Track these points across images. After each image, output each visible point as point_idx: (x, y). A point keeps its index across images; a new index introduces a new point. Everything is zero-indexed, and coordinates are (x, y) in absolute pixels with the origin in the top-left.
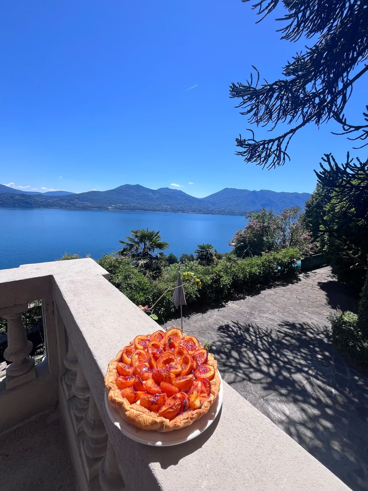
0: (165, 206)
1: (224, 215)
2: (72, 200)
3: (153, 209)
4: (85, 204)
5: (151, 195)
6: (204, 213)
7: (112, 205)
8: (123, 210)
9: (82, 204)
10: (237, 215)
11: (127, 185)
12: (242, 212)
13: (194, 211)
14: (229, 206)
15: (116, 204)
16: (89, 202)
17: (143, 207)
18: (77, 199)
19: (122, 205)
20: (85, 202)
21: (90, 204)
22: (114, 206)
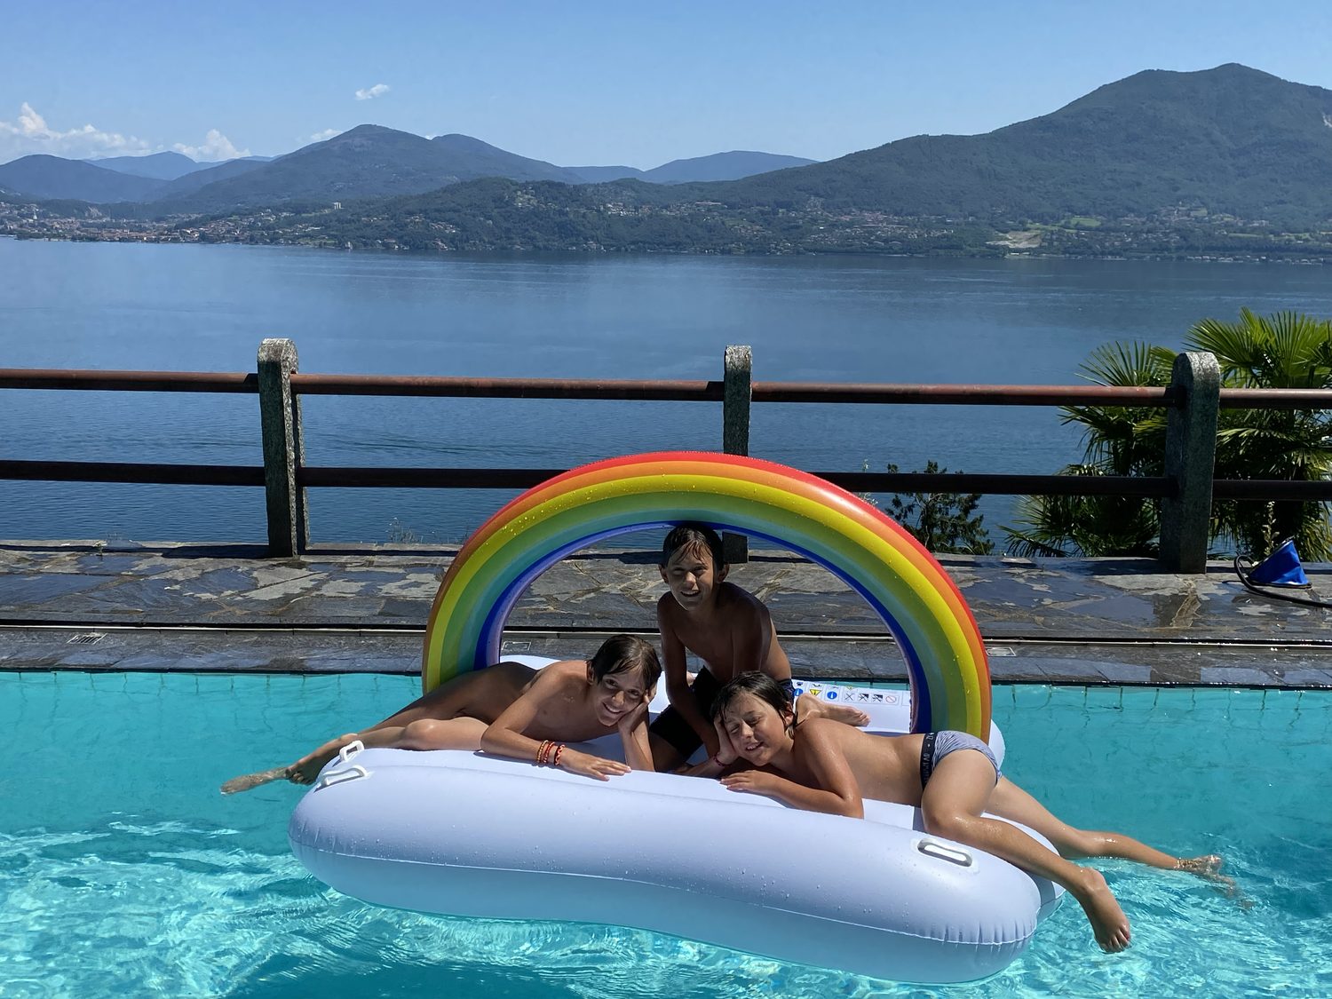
4: (861, 223)
7: (1029, 223)
15: (1056, 221)
16: (885, 212)
17: (1254, 230)
18: (817, 195)
19: (1099, 223)
20: (861, 214)
21: (892, 222)
22: (1039, 231)
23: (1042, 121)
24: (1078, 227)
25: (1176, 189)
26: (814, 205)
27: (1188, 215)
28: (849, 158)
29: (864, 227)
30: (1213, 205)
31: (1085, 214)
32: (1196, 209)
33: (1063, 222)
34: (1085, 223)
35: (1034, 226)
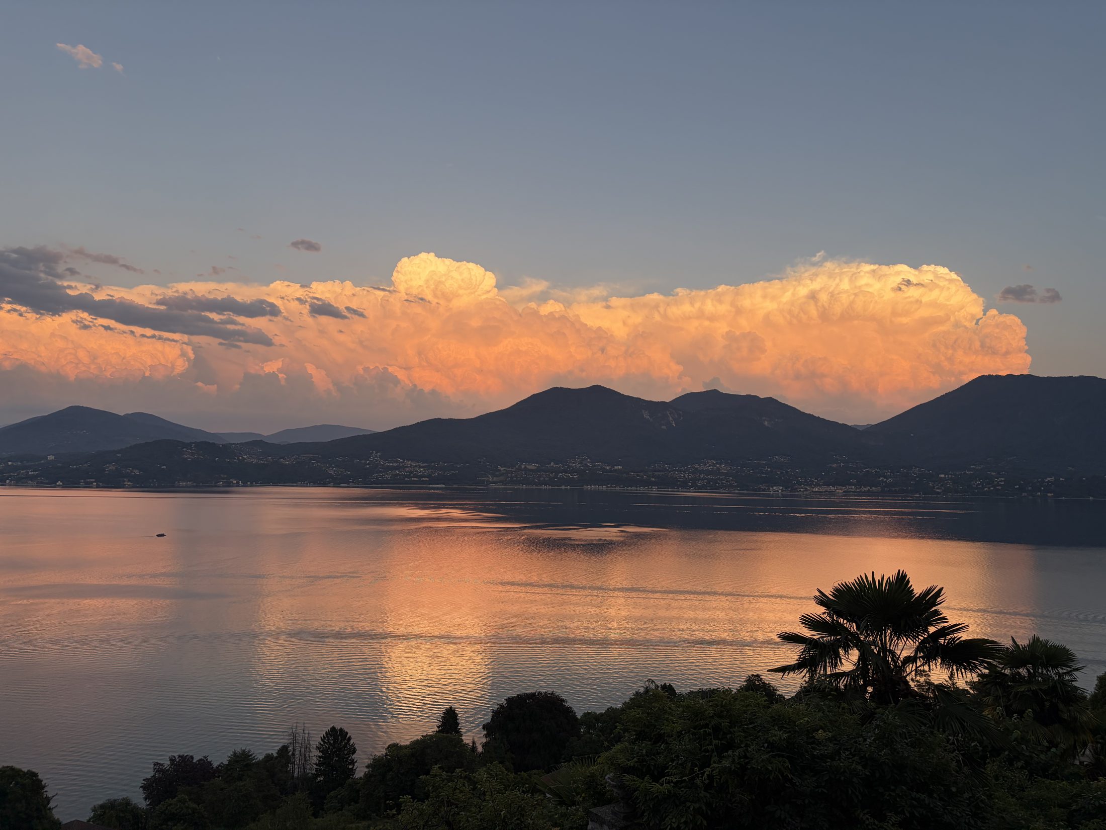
2: (360, 457)
3: (657, 477)
4: (404, 467)
5: (647, 422)
7: (500, 468)
8: (540, 484)
9: (393, 468)
11: (556, 390)
16: (418, 460)
17: (615, 471)
18: (377, 451)
19: (536, 468)
20: (404, 462)
21: (422, 467)
22: (505, 471)
24: (525, 469)
26: (375, 456)
28: (397, 429)
29: (406, 470)
30: (594, 458)
31: (529, 462)
33: (517, 467)
34: (529, 467)
35: (502, 469)
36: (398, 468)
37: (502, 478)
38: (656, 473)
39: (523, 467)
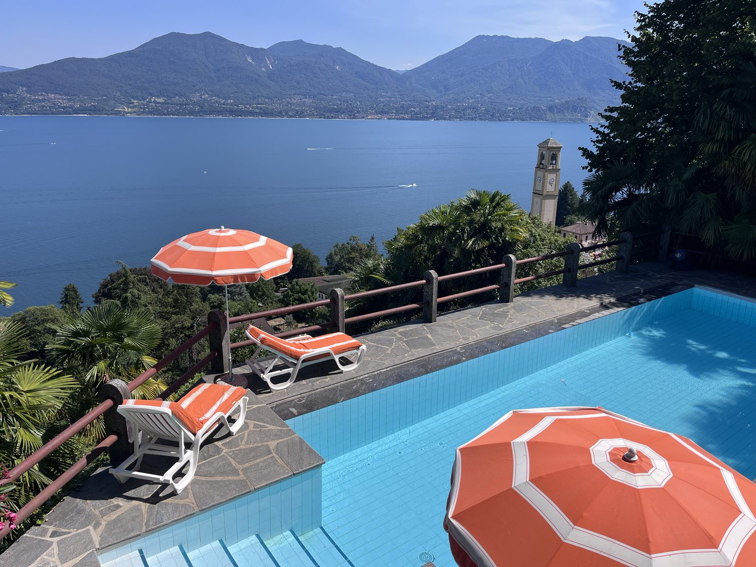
0: (296, 100)
1: (472, 119)
2: (8, 92)
3: (261, 108)
4: (49, 100)
5: (250, 64)
6: (415, 117)
7: (133, 100)
8: (169, 114)
9: (39, 100)
10: (513, 120)
11: (173, 35)
12: (526, 109)
13: (383, 112)
14: (488, 92)
15: (144, 99)
16: (60, 94)
17: (228, 104)
18: (22, 86)
19: (164, 101)
20: (48, 95)
21: (65, 99)
22: (138, 104)
23: (129, 53)
24: (155, 102)
25: (194, 86)
26: (21, 91)
27: (201, 98)
28: (35, 67)
29: (51, 102)
30: (210, 93)
31: (158, 96)
32: (204, 95)
33: (148, 100)
34: (158, 100)
35: (135, 101)
36: (44, 100)
37: (136, 109)
38: (258, 106)
39: (153, 100)
